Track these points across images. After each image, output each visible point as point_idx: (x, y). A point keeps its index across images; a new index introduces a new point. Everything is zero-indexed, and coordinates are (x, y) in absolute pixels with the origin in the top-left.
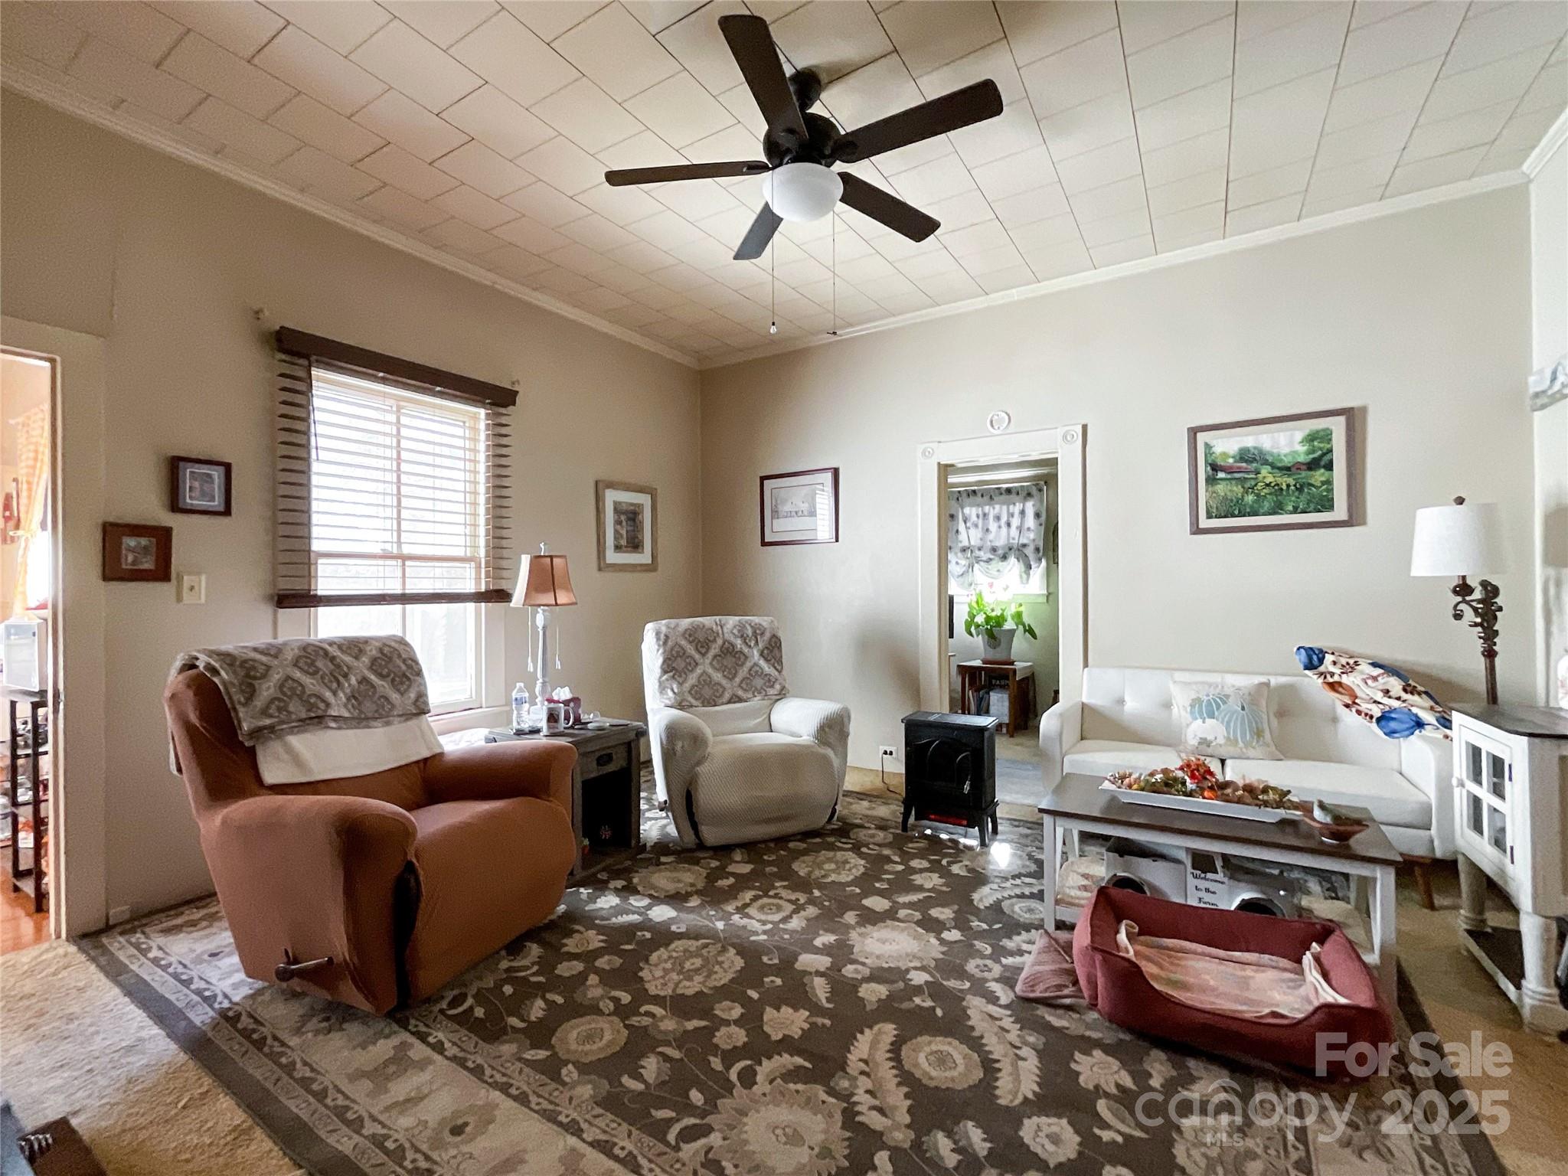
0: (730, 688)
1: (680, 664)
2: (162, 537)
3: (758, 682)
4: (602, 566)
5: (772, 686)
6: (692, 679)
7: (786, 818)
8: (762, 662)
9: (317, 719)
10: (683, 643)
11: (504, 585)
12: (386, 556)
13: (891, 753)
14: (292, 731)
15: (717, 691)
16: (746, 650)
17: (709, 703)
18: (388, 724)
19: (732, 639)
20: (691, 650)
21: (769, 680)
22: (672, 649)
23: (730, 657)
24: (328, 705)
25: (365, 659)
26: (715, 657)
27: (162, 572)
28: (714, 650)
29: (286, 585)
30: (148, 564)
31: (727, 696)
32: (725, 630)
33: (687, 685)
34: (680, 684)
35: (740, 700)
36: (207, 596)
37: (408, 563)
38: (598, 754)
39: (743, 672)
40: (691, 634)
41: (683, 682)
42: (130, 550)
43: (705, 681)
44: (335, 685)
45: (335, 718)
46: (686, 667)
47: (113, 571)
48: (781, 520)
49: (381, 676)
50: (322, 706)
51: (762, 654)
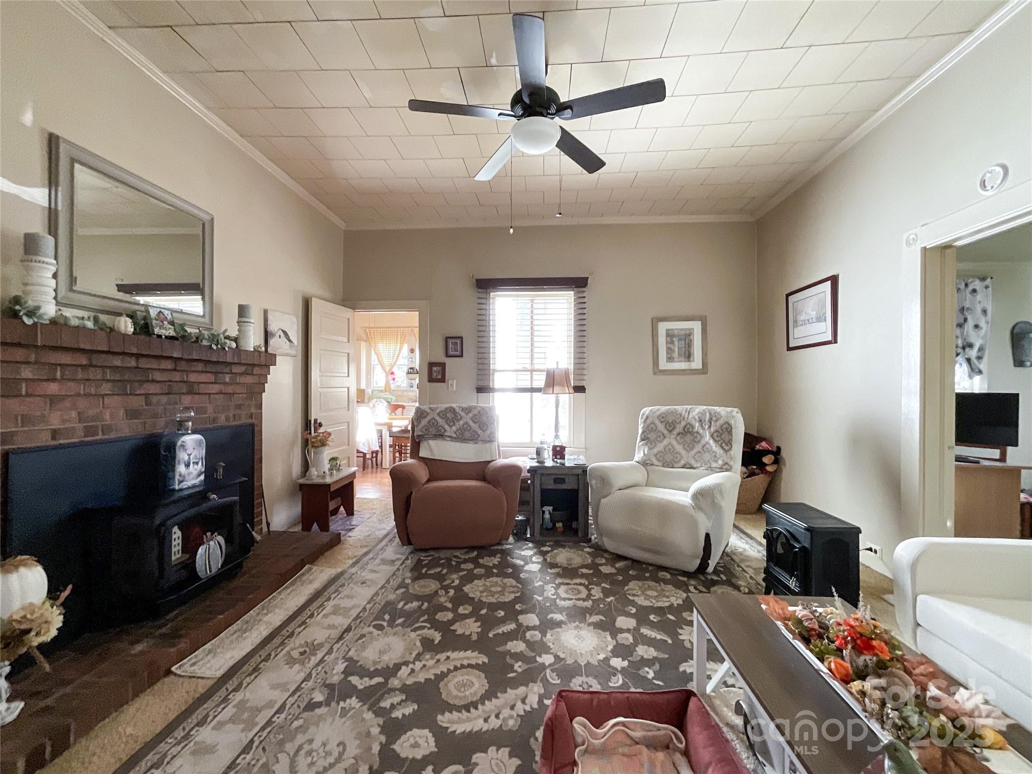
0: (687, 457)
1: (652, 436)
2: (443, 365)
3: (707, 456)
4: (657, 371)
5: (716, 461)
6: (660, 447)
7: (657, 552)
8: (711, 442)
9: (440, 436)
10: (657, 422)
11: (584, 383)
12: (525, 370)
13: (876, 552)
14: (430, 438)
15: (677, 458)
16: (701, 431)
17: (668, 465)
18: (476, 443)
19: (693, 422)
20: (661, 427)
21: (715, 456)
22: (649, 426)
23: (688, 433)
24: (445, 431)
25: (471, 415)
26: (679, 434)
27: (443, 380)
28: (679, 428)
29: (481, 384)
30: (440, 377)
31: (683, 462)
32: (690, 416)
33: (656, 450)
34: (650, 449)
35: (692, 467)
36: (456, 387)
37: (534, 373)
38: (554, 477)
39: (698, 448)
40: (663, 418)
41: (652, 448)
42: (435, 371)
43: (670, 449)
44: (452, 424)
45: (450, 437)
46: (656, 438)
47: (431, 380)
48: (799, 328)
49: (475, 423)
50: (443, 431)
51: (712, 436)
